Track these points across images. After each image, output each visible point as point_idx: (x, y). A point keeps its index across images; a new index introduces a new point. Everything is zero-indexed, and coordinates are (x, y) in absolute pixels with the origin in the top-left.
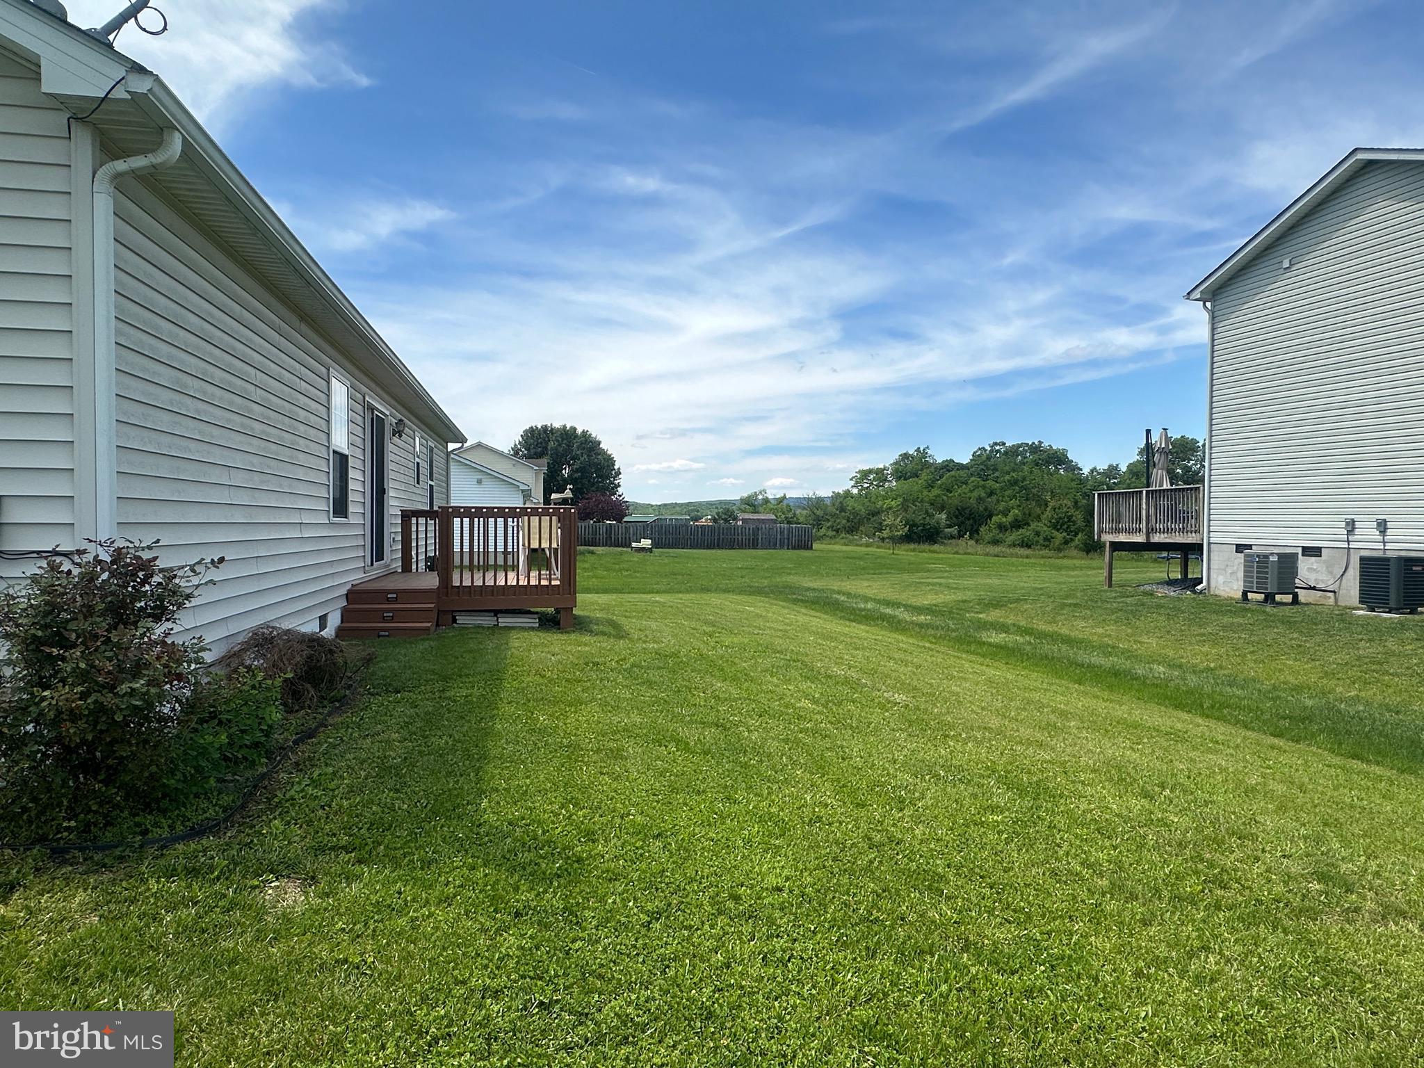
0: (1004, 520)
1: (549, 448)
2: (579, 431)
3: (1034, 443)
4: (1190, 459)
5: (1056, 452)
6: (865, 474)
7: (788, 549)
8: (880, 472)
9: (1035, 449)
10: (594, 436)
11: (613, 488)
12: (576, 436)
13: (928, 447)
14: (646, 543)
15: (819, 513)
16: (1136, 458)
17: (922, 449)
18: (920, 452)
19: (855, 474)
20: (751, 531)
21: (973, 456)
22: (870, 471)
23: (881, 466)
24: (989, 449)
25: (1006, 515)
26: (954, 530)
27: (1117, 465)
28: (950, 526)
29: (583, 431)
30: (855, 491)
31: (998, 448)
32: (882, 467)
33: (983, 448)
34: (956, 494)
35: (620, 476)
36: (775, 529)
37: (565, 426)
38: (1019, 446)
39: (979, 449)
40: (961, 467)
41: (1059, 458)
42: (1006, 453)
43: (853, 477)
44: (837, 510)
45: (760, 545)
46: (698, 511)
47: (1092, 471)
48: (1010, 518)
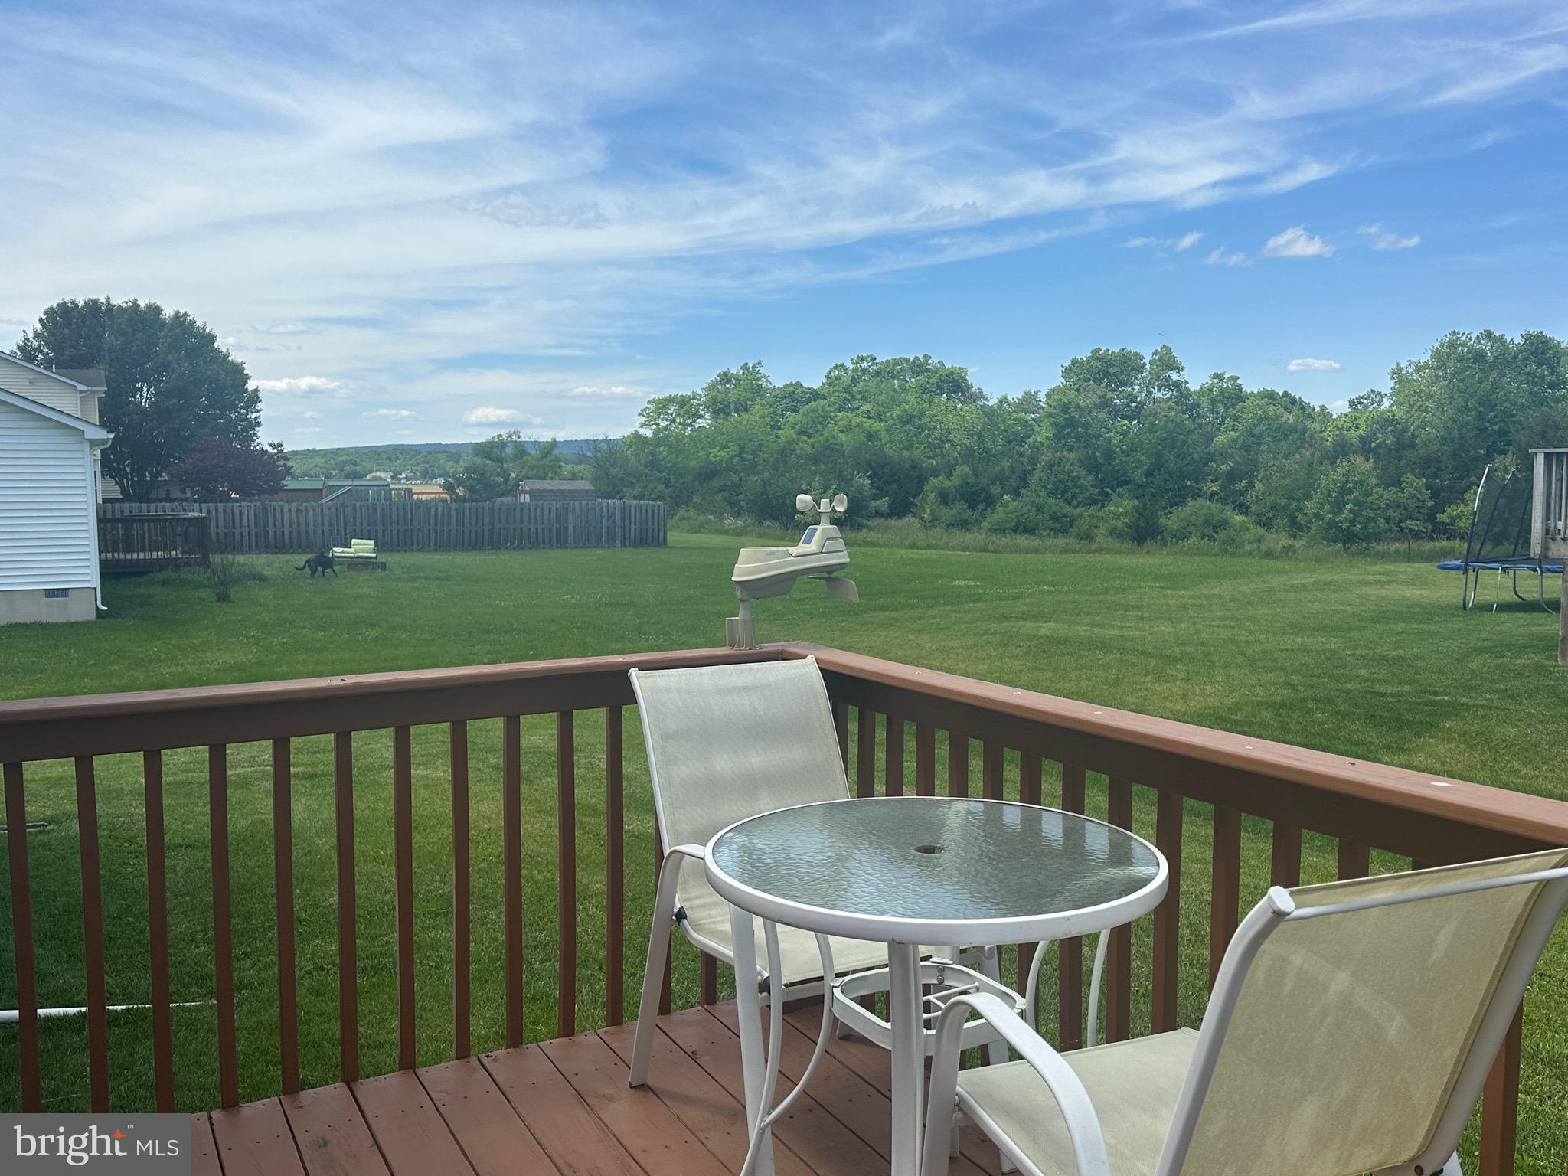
0: (947, 483)
1: (106, 346)
2: (168, 312)
3: (917, 358)
4: (1132, 384)
5: (952, 373)
6: (662, 405)
7: (624, 545)
8: (683, 402)
9: (919, 367)
10: (199, 323)
11: (245, 430)
12: (163, 323)
13: (760, 362)
14: (362, 547)
15: (616, 471)
16: (1059, 381)
17: (750, 365)
18: (747, 369)
19: (646, 405)
20: (553, 514)
21: (828, 377)
22: (670, 400)
23: (688, 393)
24: (852, 367)
25: (949, 476)
26: (882, 504)
27: (1036, 393)
28: (875, 498)
29: (177, 315)
30: (648, 433)
31: (864, 365)
32: (690, 393)
33: (843, 365)
34: (821, 438)
35: (259, 406)
36: (598, 509)
37: (135, 305)
38: (896, 362)
39: (837, 367)
40: (814, 395)
41: (955, 384)
42: (878, 373)
43: (644, 410)
44: (646, 467)
45: (571, 539)
46: (356, 464)
47: (1001, 401)
48: (956, 480)
